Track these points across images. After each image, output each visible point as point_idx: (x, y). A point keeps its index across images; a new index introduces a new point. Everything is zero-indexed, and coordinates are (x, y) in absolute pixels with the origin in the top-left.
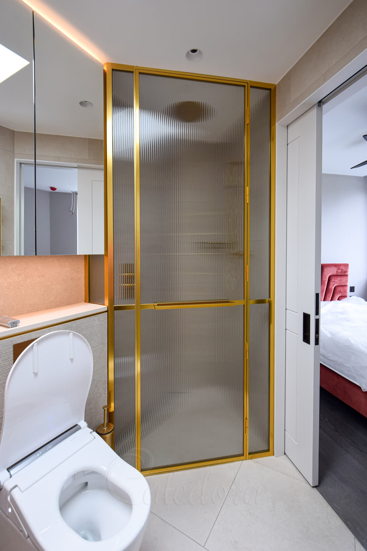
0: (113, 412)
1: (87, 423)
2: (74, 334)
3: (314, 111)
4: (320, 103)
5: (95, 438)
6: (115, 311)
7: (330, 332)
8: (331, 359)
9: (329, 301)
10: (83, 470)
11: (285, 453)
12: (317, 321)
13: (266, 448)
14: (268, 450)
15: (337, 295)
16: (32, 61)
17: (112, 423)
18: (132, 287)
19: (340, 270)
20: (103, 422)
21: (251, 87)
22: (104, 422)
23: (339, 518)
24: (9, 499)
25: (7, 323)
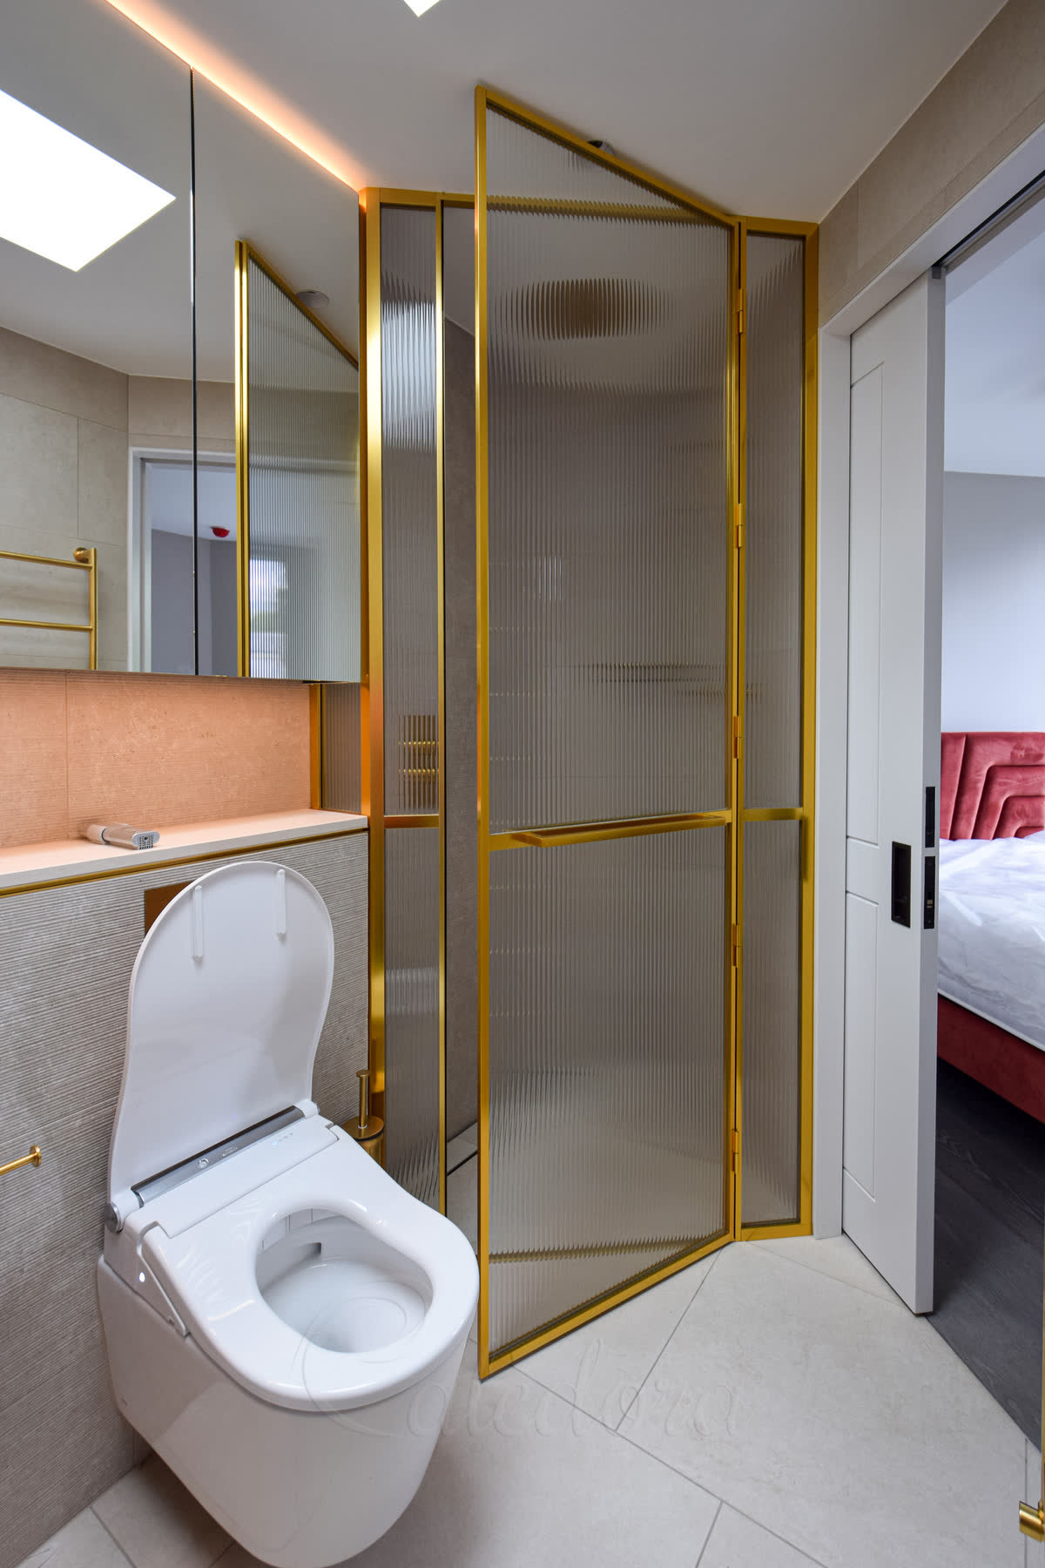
0: (381, 1094)
1: (319, 1106)
2: (288, 876)
3: (923, 292)
4: (940, 268)
5: (338, 1139)
6: (388, 830)
7: (980, 915)
8: (982, 986)
9: (988, 839)
10: (310, 1208)
11: (843, 1232)
12: (930, 864)
13: (791, 1215)
14: (797, 1221)
15: (1013, 823)
16: (189, 194)
17: (382, 1117)
18: (429, 777)
19: (1022, 749)
20: (358, 1114)
21: (750, 233)
22: (360, 1113)
23: (987, 1392)
24: (139, 1251)
25: (129, 838)
